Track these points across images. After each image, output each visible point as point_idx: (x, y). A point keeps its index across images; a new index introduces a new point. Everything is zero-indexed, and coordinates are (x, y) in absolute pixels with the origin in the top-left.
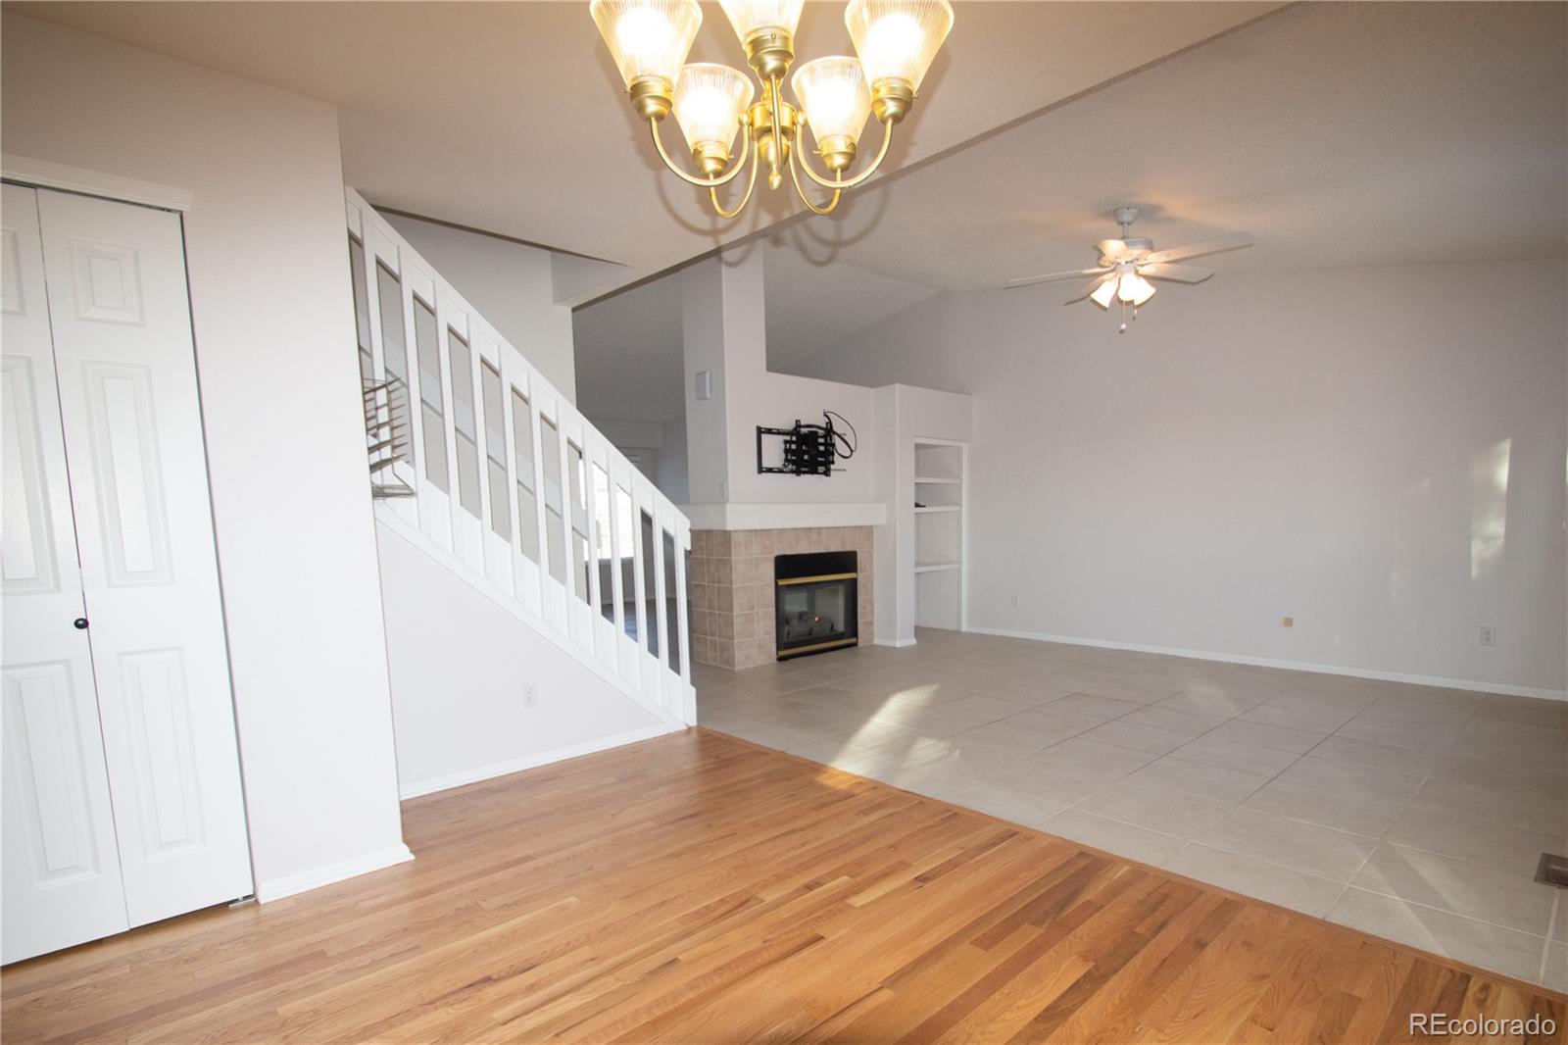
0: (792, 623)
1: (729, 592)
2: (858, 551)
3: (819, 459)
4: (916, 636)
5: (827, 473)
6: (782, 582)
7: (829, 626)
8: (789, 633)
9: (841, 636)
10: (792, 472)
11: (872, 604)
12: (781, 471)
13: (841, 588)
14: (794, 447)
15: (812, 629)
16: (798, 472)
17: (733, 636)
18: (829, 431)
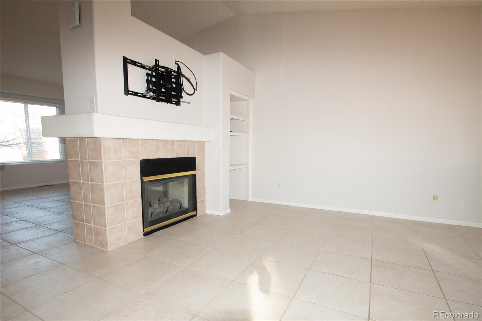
0: (154, 206)
1: (101, 189)
2: (196, 157)
3: (173, 93)
4: (230, 208)
5: (178, 103)
6: (146, 179)
7: (179, 205)
8: (152, 214)
9: (186, 211)
10: (154, 99)
11: (204, 190)
12: (144, 96)
13: (186, 180)
14: (154, 80)
15: (168, 208)
16: (157, 99)
17: (105, 224)
18: (179, 74)
